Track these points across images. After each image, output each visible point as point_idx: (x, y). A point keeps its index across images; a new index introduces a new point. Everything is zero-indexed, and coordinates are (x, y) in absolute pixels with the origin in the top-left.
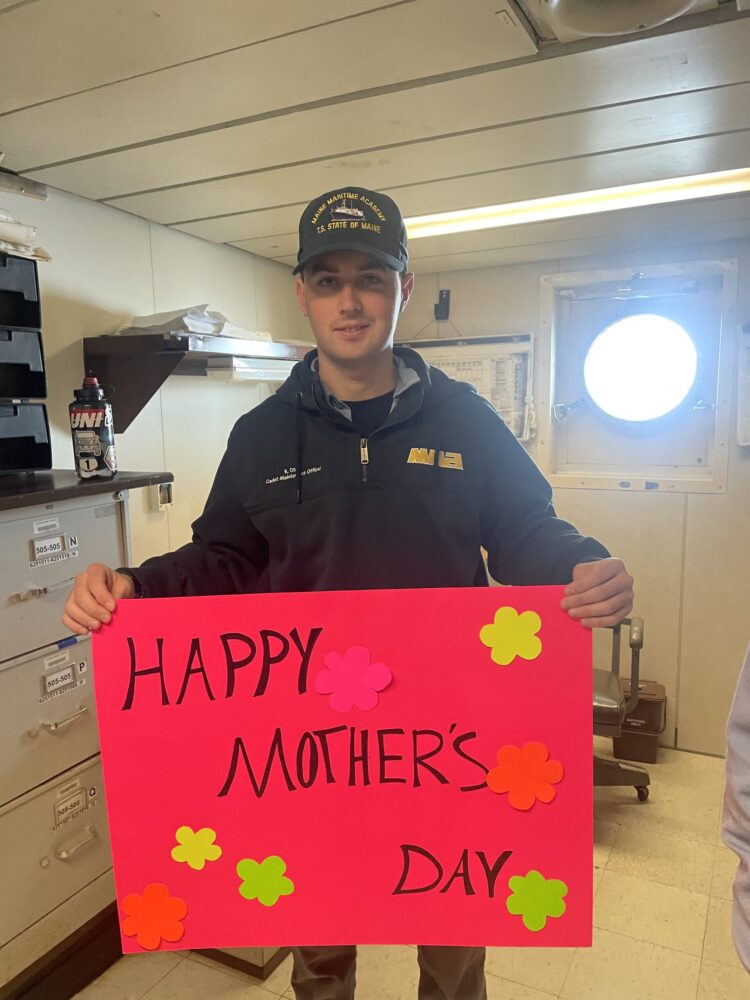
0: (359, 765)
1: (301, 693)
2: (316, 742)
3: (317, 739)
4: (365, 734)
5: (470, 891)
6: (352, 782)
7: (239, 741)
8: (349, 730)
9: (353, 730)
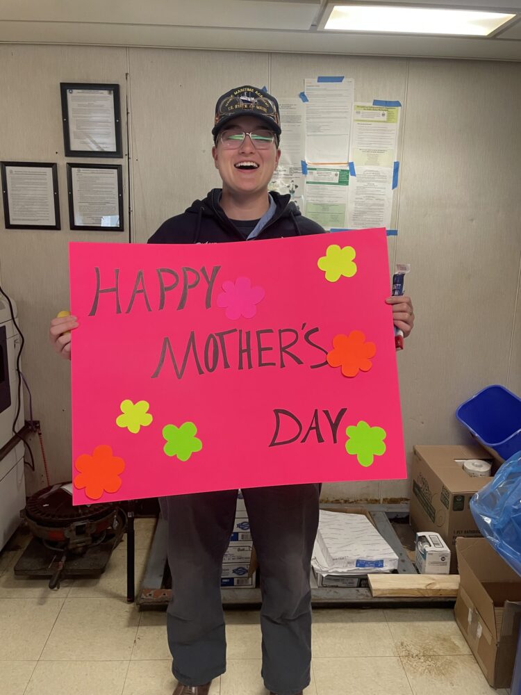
0: (245, 354)
1: (207, 308)
3: (218, 338)
4: (248, 334)
5: (320, 440)
6: (240, 368)
7: (166, 339)
8: (238, 330)
9: (241, 331)
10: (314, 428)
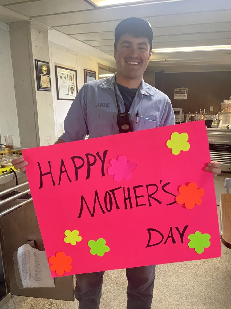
0: (128, 201)
1: (103, 176)
2: (111, 194)
3: (111, 193)
4: (128, 189)
5: (174, 242)
6: (126, 208)
7: (82, 197)
8: (122, 188)
9: (124, 188)
10: (170, 237)
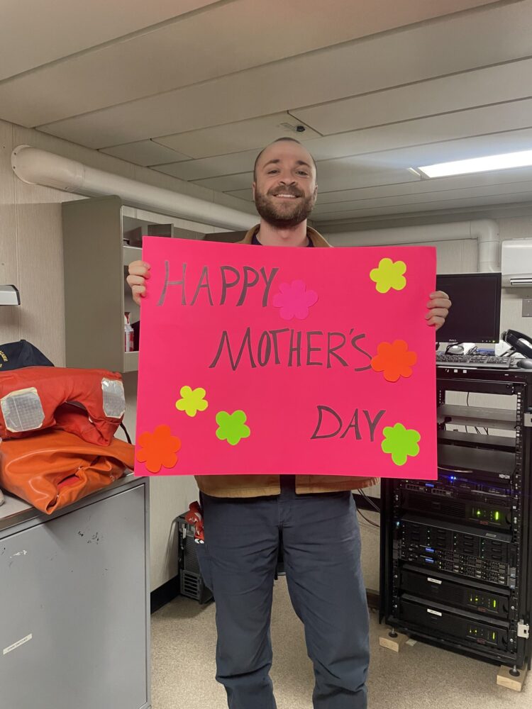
0: (295, 353)
1: (263, 307)
2: (270, 338)
3: (271, 335)
4: (299, 334)
5: (358, 437)
6: (290, 365)
7: (225, 332)
8: (290, 331)
9: (293, 331)
10: (353, 426)
